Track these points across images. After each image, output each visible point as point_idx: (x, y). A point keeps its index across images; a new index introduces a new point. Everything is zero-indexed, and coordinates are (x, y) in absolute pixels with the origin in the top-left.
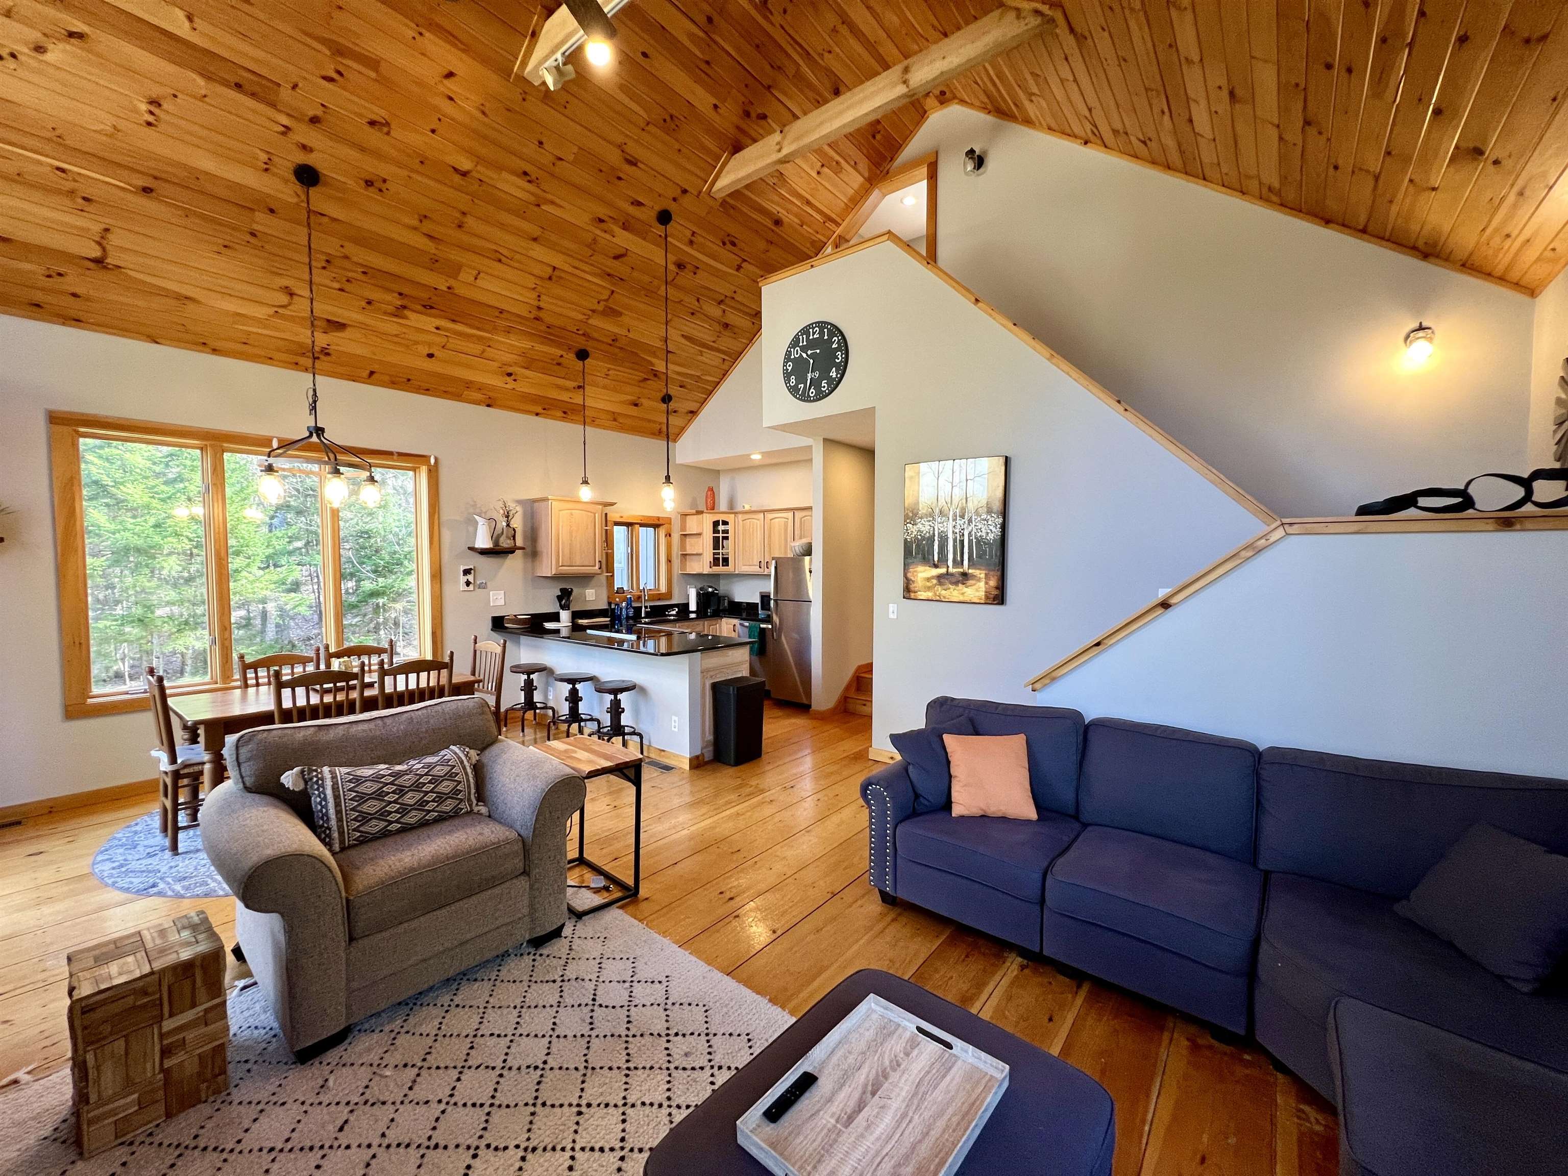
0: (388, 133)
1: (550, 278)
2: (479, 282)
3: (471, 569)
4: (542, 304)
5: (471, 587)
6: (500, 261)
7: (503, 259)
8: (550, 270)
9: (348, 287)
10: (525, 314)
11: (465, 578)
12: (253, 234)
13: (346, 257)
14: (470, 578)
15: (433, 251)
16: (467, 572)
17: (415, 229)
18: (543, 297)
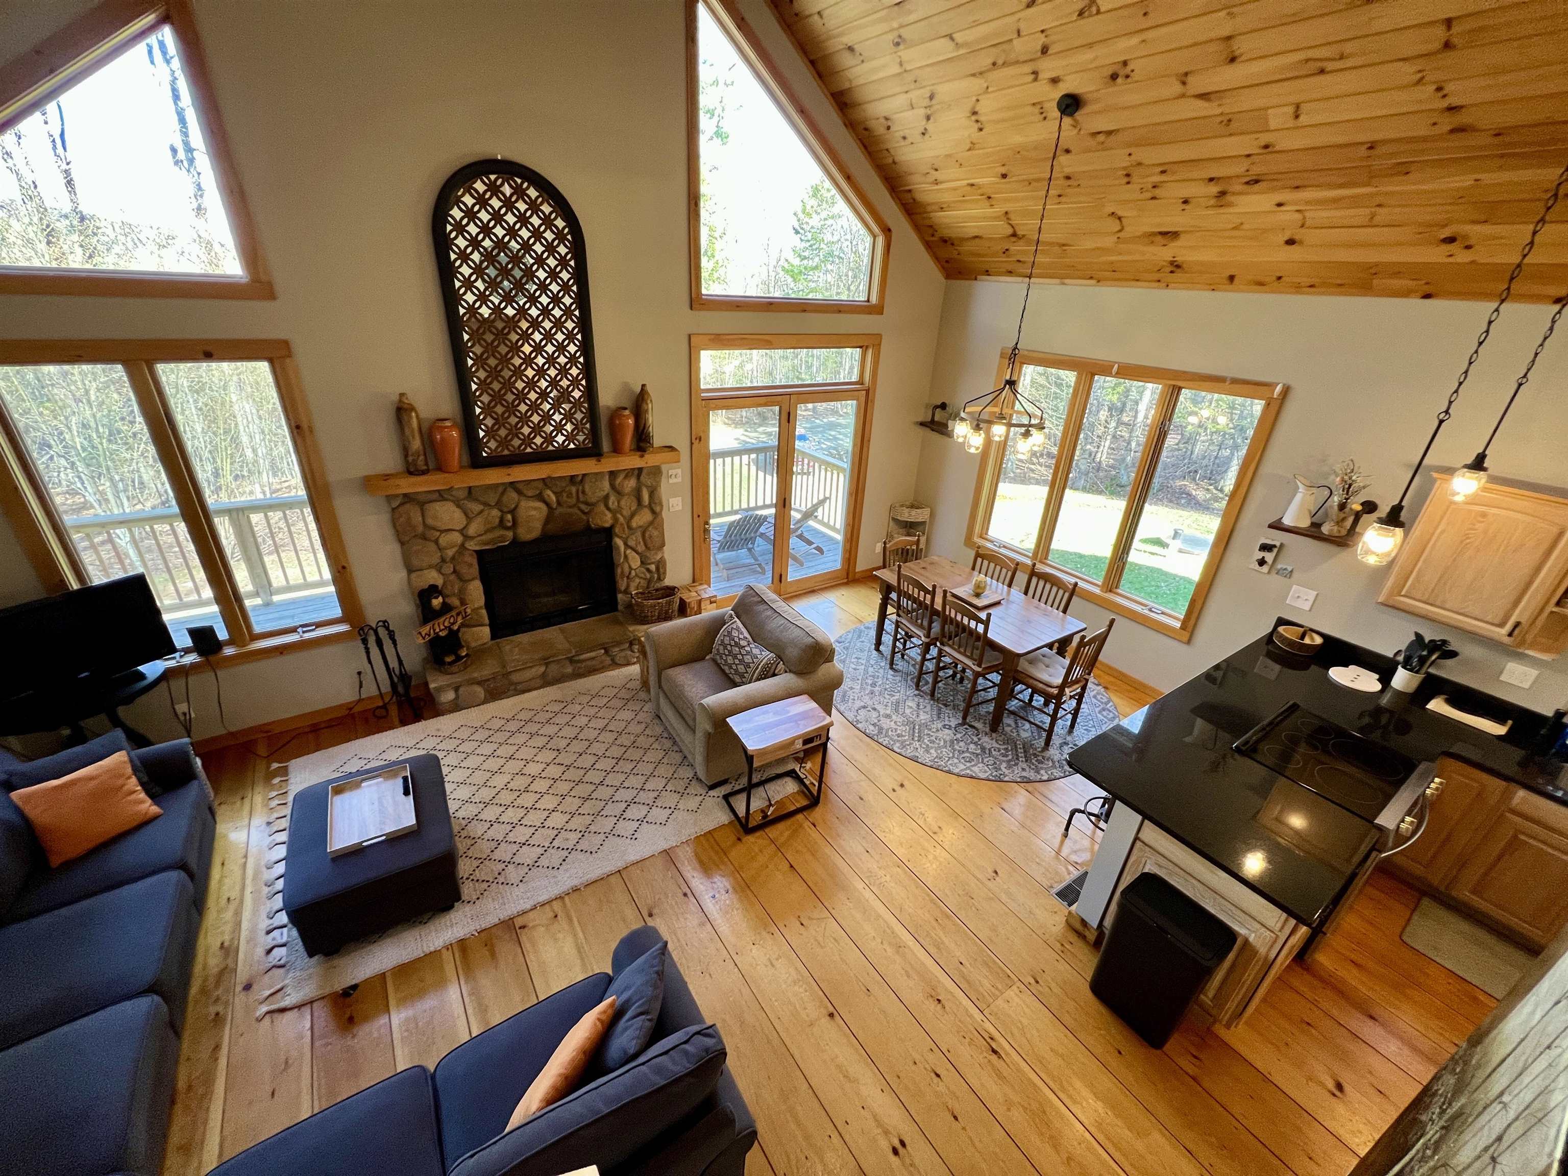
0: (1098, 12)
1: (1447, 45)
2: (1303, 119)
3: (1275, 546)
4: (1454, 101)
5: (1265, 569)
6: (1322, 71)
7: (1329, 66)
8: (1440, 33)
9: (1157, 192)
10: (1423, 130)
11: (1260, 555)
12: (1068, 178)
13: (1140, 164)
14: (1269, 557)
15: (1218, 111)
16: (1265, 548)
17: (1183, 96)
18: (1449, 88)
